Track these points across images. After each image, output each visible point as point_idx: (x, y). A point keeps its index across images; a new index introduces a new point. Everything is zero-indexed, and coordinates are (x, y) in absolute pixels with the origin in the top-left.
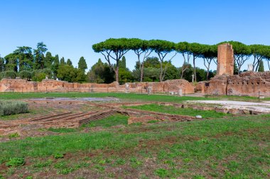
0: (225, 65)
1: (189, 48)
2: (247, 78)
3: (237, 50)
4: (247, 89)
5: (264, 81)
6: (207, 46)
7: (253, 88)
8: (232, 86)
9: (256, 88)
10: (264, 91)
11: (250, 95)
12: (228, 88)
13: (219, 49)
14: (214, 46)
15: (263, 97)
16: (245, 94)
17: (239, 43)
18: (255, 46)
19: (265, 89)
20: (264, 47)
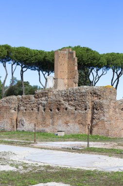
1: (13, 54)
2: (43, 100)
3: (85, 59)
4: (44, 119)
5: (66, 105)
6: (41, 52)
7: (52, 117)
8: (24, 114)
9: (56, 117)
10: (67, 123)
11: (48, 130)
12: (19, 119)
13: (56, 56)
14: (53, 54)
16: (41, 128)
17: (88, 50)
18: (112, 54)
19: (68, 119)
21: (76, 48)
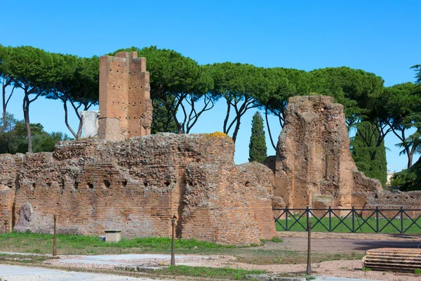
0: (125, 123)
1: (5, 63)
2: (74, 164)
3: (166, 76)
4: (75, 205)
5: (125, 174)
6: (70, 60)
7: (93, 201)
8: (30, 195)
9: (101, 200)
10: (125, 214)
11: (84, 229)
13: (102, 69)
14: (95, 63)
15: (117, 238)
16: (67, 225)
17: (173, 55)
18: (226, 66)
19: (128, 205)
20: (252, 70)
21: (148, 52)
